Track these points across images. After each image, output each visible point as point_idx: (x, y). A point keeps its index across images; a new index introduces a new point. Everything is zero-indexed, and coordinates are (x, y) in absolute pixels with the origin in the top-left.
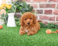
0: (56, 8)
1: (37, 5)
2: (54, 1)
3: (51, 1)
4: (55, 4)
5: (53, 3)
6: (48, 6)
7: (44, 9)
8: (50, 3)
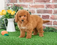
0: (53, 14)
1: (35, 10)
2: (51, 8)
3: (48, 7)
4: (51, 11)
5: (50, 9)
6: (45, 12)
7: (41, 15)
8: (47, 9)
